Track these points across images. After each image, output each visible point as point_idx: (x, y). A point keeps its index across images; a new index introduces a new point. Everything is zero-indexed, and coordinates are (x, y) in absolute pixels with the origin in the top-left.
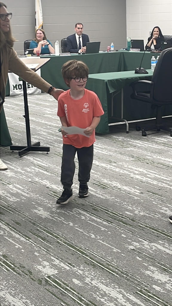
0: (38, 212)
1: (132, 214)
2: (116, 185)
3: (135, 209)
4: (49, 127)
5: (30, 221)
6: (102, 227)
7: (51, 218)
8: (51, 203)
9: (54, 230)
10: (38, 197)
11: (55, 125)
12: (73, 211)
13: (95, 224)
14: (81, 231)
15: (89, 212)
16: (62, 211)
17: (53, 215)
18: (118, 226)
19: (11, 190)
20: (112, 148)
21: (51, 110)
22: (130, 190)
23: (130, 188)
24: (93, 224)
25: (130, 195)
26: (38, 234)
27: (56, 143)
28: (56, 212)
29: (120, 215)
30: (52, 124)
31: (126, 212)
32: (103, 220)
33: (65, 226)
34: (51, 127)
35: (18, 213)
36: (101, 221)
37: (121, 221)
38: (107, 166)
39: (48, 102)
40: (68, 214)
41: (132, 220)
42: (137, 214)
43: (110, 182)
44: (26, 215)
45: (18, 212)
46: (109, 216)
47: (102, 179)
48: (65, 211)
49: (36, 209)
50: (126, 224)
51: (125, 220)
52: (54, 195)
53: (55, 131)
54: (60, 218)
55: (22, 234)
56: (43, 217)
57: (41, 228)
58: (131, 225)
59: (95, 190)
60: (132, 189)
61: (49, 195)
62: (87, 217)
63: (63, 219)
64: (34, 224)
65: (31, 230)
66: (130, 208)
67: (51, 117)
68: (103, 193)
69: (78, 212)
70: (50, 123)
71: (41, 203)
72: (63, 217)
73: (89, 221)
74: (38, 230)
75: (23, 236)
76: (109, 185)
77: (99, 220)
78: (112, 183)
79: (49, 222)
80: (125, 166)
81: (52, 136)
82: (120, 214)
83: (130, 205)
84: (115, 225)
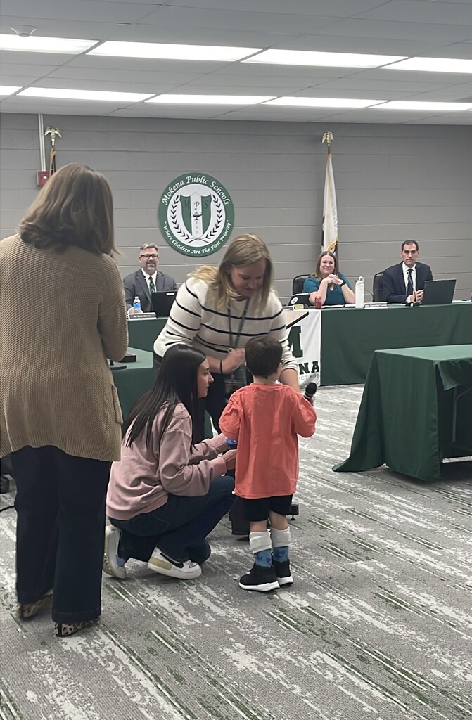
0: (233, 654)
1: (446, 678)
2: (426, 601)
3: (456, 664)
4: (314, 460)
5: (207, 676)
6: (365, 704)
7: (257, 671)
8: (267, 635)
9: (255, 702)
10: (243, 618)
11: (328, 456)
12: (311, 658)
13: (353, 696)
14: (316, 708)
15: (347, 664)
16: (286, 656)
17: (262, 664)
18: (406, 704)
19: (190, 598)
20: (440, 514)
21: (330, 424)
22: (457, 617)
23: (458, 611)
24: (349, 693)
25: (453, 629)
26: (215, 708)
27: (319, 498)
28: (271, 656)
29: (417, 678)
30: (324, 454)
31: (433, 671)
32: (374, 685)
33: (282, 692)
34: (318, 461)
35: (187, 652)
36: (369, 688)
37: (417, 693)
38: (417, 556)
39: (329, 405)
40: (297, 665)
41: (442, 692)
42: (459, 677)
43: (414, 594)
44: (204, 660)
45: (188, 650)
46: (392, 676)
47: (399, 586)
48: (292, 656)
49: (230, 645)
50: (427, 700)
51: (427, 692)
52: (281, 616)
53: (324, 470)
54: (277, 673)
55: (179, 704)
56: (240, 667)
57: (226, 693)
58: (436, 705)
59: (374, 611)
60: (462, 615)
61: (269, 614)
62: (339, 676)
63: (283, 675)
64: (214, 682)
65: (204, 696)
66: (446, 661)
67: (326, 437)
68: (391, 620)
69: (322, 662)
70: (320, 451)
71: (246, 632)
72: (283, 671)
73: (342, 686)
74: (218, 698)
75: (182, 710)
76: (410, 600)
77: (364, 685)
78: (420, 598)
79: (249, 681)
80: (460, 558)
81: (315, 481)
82: (417, 675)
83: (448, 654)
84: (398, 701)
